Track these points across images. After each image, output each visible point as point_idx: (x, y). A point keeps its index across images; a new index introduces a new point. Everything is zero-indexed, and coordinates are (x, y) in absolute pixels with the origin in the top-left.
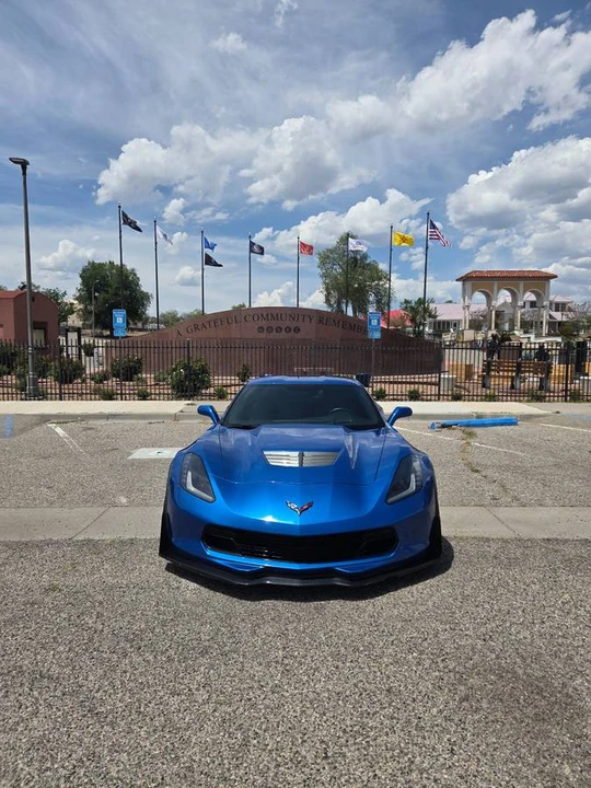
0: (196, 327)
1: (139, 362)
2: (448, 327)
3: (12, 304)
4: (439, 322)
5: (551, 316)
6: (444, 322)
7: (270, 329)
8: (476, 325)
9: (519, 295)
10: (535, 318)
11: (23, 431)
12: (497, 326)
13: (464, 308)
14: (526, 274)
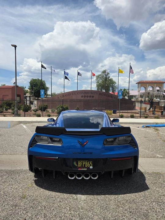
0: (63, 96)
1: (47, 106)
2: (133, 97)
3: (11, 90)
4: (130, 96)
5: (163, 94)
6: (132, 96)
7: (85, 97)
8: (141, 96)
9: (155, 88)
10: (159, 95)
11: (13, 126)
12: (148, 97)
13: (138, 91)
14: (157, 82)
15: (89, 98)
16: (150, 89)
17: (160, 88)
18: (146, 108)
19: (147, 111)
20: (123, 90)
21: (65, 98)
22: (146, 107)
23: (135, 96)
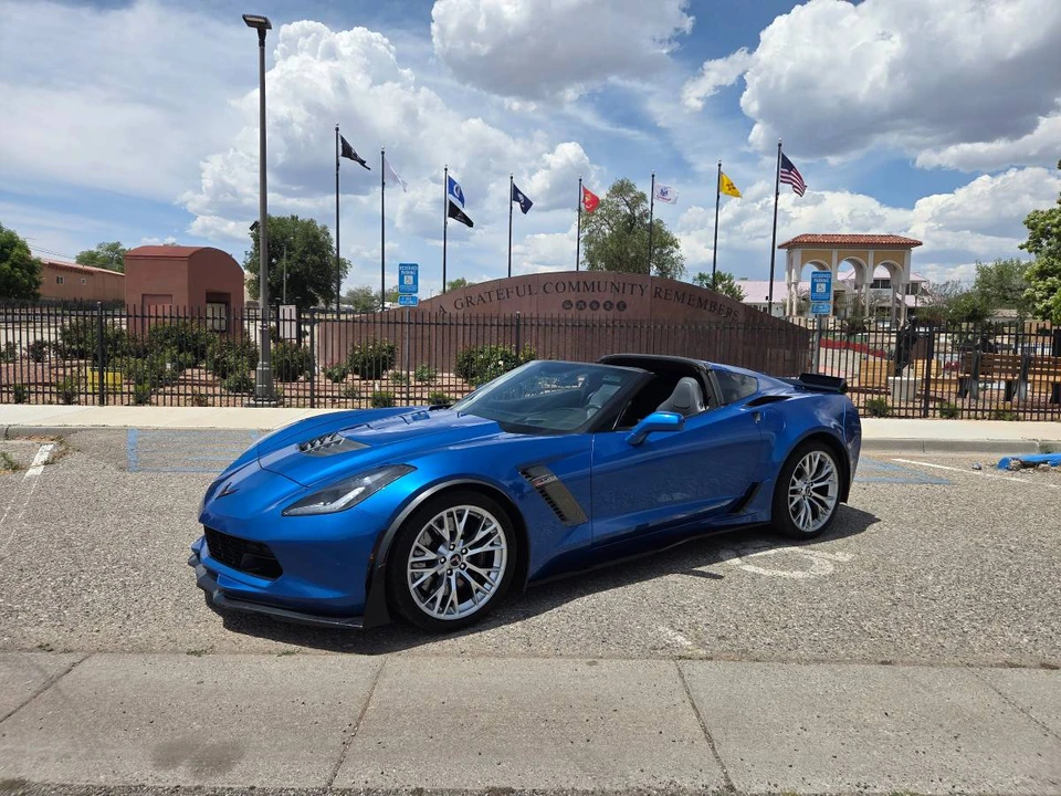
0: (469, 301)
7: (581, 305)
9: (868, 271)
12: (835, 311)
13: (789, 287)
16: (845, 273)
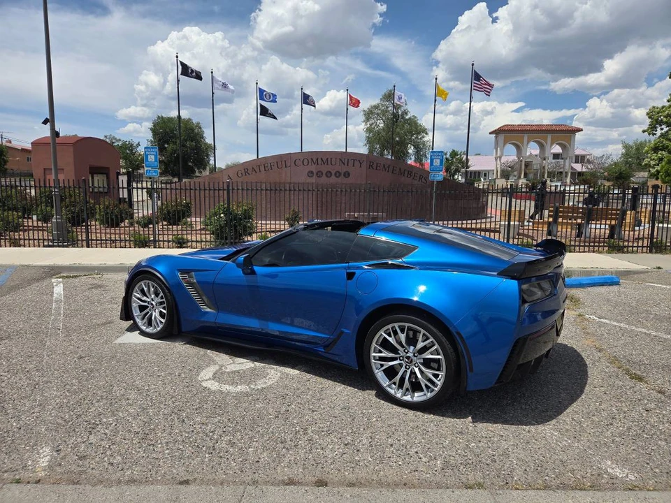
0: (246, 172)
2: (479, 177)
3: (71, 149)
4: (471, 172)
5: (572, 167)
6: (475, 172)
7: (319, 174)
8: (505, 175)
9: (547, 148)
10: (558, 170)
12: (526, 175)
13: (496, 159)
14: (554, 128)
15: (333, 180)
16: (532, 150)
17: (563, 147)
18: (522, 213)
19: (526, 223)
20: (448, 156)
21: (252, 178)
22: (523, 209)
23: (485, 175)
